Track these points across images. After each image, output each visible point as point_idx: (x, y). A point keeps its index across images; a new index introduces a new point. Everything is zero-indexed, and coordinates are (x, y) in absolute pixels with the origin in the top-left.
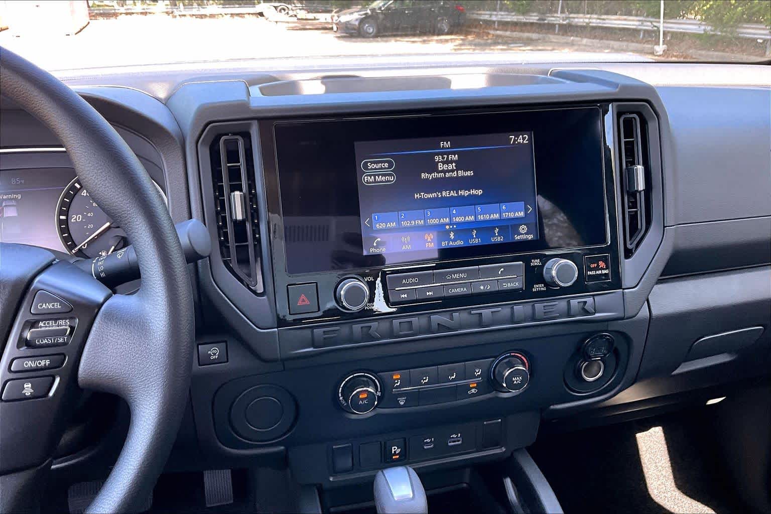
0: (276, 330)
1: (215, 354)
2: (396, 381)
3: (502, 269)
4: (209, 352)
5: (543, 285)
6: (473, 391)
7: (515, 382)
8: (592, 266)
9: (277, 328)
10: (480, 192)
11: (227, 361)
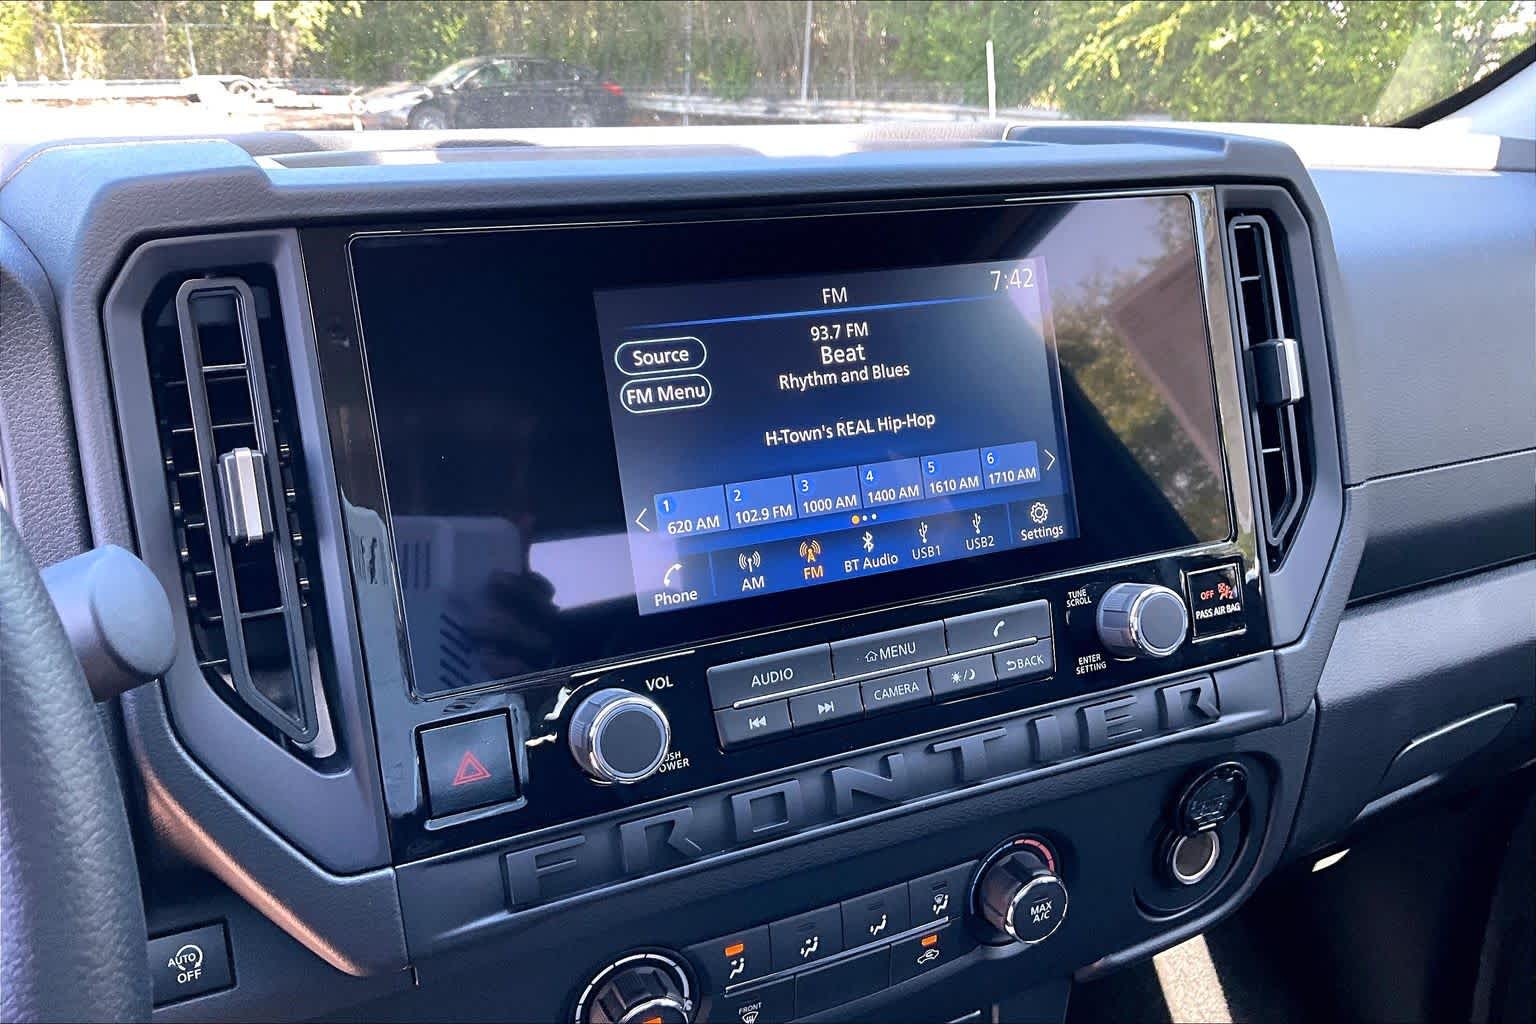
0: (390, 871)
1: (190, 966)
2: (734, 963)
3: (1002, 623)
4: (171, 963)
5: (1099, 657)
6: (929, 955)
7: (1037, 919)
8: (1205, 596)
9: (393, 865)
10: (931, 420)
11: (232, 985)
